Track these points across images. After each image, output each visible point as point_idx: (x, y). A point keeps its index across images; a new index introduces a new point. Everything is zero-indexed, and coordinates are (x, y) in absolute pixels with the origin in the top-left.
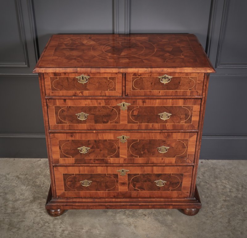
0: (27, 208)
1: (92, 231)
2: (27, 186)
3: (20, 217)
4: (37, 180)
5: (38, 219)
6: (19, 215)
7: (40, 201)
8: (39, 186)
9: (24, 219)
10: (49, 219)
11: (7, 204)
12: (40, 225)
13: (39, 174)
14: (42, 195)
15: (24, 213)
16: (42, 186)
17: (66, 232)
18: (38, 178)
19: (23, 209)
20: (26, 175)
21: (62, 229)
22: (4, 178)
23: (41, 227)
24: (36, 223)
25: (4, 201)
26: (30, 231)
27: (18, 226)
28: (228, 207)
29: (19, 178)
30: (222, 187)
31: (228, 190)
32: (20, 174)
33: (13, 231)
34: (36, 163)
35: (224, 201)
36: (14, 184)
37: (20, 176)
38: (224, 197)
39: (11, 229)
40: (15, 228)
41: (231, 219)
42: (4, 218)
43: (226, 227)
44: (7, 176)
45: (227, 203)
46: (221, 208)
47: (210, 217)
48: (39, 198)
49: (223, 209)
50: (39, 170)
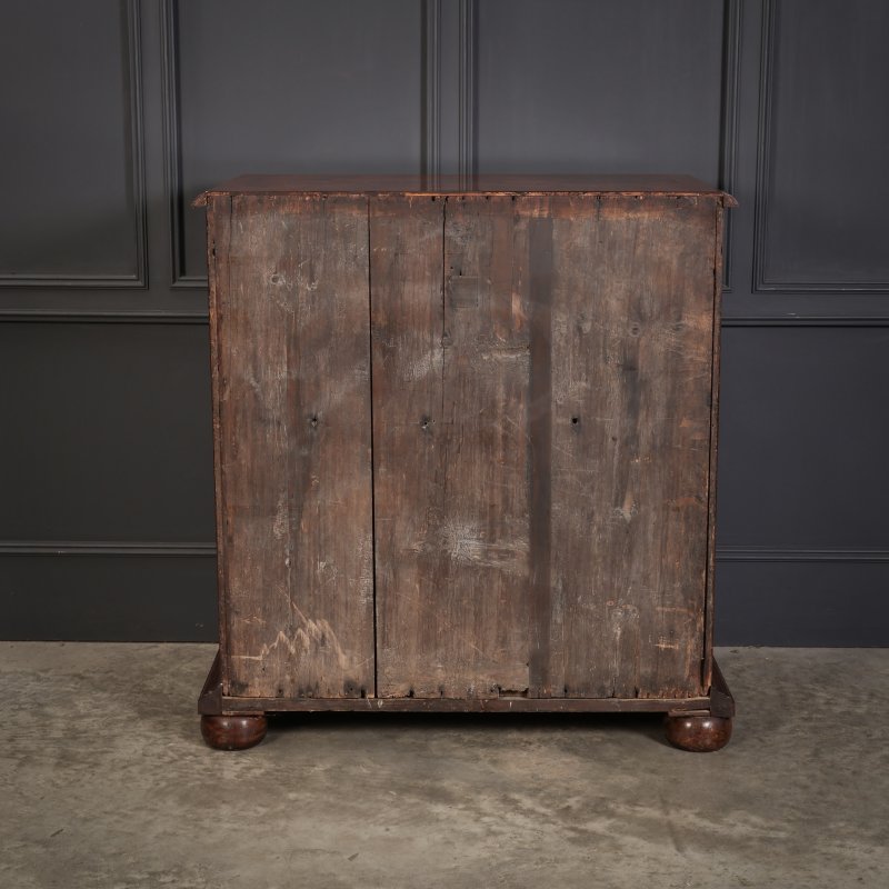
0: (116, 731)
1: (343, 769)
2: (112, 693)
3: (95, 745)
4: (148, 682)
5: (158, 749)
6: (93, 742)
7: (162, 719)
8: (154, 693)
9: (111, 749)
11: (47, 722)
12: (167, 759)
13: (153, 671)
14: (168, 708)
15: (110, 739)
16: (165, 692)
17: (258, 772)
18: (152, 678)
19: (105, 732)
20: (107, 672)
21: (243, 765)
22: (31, 678)
23: (171, 762)
24: (153, 755)
25: (36, 718)
26: (135, 770)
27: (90, 760)
28: (815, 730)
29: (82, 678)
30: (801, 696)
31: (822, 701)
32: (88, 671)
33: (78, 767)
34: (141, 652)
35: (805, 720)
36: (68, 689)
37: (87, 675)
38: (805, 714)
39: (69, 765)
40: (83, 762)
41: (823, 750)
42: (43, 746)
43: (804, 764)
44: (42, 675)
45: (812, 724)
46: (792, 731)
47: (753, 746)
48: (156, 713)
49: (800, 734)
50: (152, 664)
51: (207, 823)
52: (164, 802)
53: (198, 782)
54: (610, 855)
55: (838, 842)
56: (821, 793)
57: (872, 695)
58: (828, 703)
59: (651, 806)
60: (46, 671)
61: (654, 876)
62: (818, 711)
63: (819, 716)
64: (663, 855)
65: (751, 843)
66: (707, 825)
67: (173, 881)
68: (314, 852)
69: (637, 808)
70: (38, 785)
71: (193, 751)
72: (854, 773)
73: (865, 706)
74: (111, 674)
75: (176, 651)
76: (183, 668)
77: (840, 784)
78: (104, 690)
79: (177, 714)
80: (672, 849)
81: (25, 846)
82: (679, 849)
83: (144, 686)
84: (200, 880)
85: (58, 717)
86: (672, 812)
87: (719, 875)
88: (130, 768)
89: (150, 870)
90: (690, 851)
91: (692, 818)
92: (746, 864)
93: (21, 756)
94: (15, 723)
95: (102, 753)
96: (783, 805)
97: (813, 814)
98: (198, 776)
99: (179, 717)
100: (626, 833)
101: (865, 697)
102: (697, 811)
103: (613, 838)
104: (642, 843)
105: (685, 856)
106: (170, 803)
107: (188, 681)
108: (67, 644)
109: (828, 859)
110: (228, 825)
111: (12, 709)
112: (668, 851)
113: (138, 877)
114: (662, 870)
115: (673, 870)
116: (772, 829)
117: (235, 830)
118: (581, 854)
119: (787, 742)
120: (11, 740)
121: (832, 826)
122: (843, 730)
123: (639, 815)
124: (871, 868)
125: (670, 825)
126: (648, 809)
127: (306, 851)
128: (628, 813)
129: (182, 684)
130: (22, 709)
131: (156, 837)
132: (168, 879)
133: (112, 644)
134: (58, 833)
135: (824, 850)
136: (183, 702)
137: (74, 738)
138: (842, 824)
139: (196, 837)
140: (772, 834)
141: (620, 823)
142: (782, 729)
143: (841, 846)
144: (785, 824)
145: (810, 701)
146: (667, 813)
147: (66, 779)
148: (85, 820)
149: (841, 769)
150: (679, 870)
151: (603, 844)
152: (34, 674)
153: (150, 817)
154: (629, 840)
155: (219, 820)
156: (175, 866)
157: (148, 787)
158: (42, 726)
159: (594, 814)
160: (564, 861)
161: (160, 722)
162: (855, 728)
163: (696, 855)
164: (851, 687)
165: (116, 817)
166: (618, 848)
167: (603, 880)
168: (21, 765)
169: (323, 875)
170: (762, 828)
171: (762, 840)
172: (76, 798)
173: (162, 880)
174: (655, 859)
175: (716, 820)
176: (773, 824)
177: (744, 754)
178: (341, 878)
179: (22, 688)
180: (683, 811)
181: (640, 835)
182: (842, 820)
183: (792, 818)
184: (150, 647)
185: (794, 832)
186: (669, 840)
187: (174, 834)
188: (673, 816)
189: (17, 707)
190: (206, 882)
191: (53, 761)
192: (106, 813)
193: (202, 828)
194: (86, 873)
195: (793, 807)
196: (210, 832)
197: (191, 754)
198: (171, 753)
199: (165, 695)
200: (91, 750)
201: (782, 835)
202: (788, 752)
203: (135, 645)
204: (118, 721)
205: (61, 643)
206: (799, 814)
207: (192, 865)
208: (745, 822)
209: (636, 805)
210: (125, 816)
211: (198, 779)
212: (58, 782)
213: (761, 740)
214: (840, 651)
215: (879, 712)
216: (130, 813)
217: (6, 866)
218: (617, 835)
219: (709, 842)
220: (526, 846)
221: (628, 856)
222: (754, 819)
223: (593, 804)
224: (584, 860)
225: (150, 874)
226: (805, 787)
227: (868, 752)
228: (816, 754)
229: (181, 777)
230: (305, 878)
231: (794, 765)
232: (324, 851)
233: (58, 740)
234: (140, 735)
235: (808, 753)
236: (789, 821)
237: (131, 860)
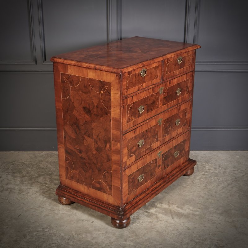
0: (33, 181)
2: (32, 168)
3: (28, 186)
4: (40, 165)
7: (44, 177)
8: (43, 168)
9: (32, 187)
10: (53, 187)
11: (16, 179)
12: (46, 190)
13: (42, 161)
14: (46, 173)
16: (45, 168)
18: (41, 163)
20: (30, 162)
22: (11, 164)
25: (13, 177)
27: (27, 191)
28: (206, 178)
29: (24, 164)
30: (202, 167)
31: (207, 169)
32: (25, 161)
33: (23, 194)
34: (38, 155)
35: (203, 175)
36: (21, 167)
37: (25, 162)
38: (203, 173)
39: (21, 193)
40: (25, 192)
41: (208, 185)
42: (15, 186)
43: (203, 190)
44: (14, 162)
45: (205, 176)
46: (200, 179)
47: (191, 184)
48: (43, 175)
49: (202, 180)
50: (41, 158)
51: (56, 212)
52: (46, 205)
53: (54, 198)
54: (156, 220)
55: (211, 215)
56: (207, 199)
57: (220, 166)
58: (209, 169)
59: (166, 204)
60: (15, 161)
61: (167, 227)
62: (206, 172)
63: (207, 174)
64: (169, 220)
65: (190, 216)
66: (179, 210)
67: (48, 231)
68: (83, 220)
69: (162, 205)
70: (14, 200)
71: (52, 188)
72: (215, 192)
73: (218, 170)
74: (31, 162)
75: (47, 154)
76: (49, 160)
77: (212, 196)
78: (30, 168)
79: (48, 175)
80: (171, 218)
81: (11, 220)
82: (173, 218)
83: (39, 166)
84: (55, 230)
85: (18, 177)
86: (171, 206)
87: (182, 226)
88: (37, 194)
89: (43, 227)
90: (175, 219)
91: (176, 208)
92: (189, 222)
93: (10, 190)
94: (7, 179)
95: (30, 188)
96: (198, 203)
97: (205, 206)
98: (53, 196)
99: (48, 176)
100: (159, 213)
101: (218, 167)
102: (177, 205)
103: (156, 215)
104: (163, 216)
105: (174, 220)
106: (47, 205)
107: (50, 164)
108: (20, 152)
109: (209, 221)
110: (61, 212)
111: (7, 174)
112: (169, 218)
113: (40, 230)
114: (169, 225)
115: (171, 225)
116: (195, 211)
117: (63, 214)
118: (149, 220)
119: (199, 182)
120: (7, 185)
121: (210, 210)
122: (212, 178)
123: (163, 207)
124: (219, 223)
125: (170, 210)
126: (165, 205)
127: (81, 220)
128: (160, 206)
129: (49, 165)
130: (9, 174)
131: (44, 216)
132: (47, 230)
133: (31, 152)
134: (19, 215)
135: (208, 218)
136: (49, 171)
137: (23, 184)
138: (212, 209)
139: (54, 216)
140: (195, 213)
141: (158, 210)
142: (198, 178)
143: (212, 216)
144: (198, 209)
145: (204, 169)
146: (170, 206)
147: (21, 197)
148: (26, 211)
149: (212, 191)
150: (173, 225)
151: (154, 217)
152: (12, 162)
153: (42, 210)
154: (160, 215)
155: (60, 210)
156: (49, 226)
157: (41, 200)
158: (14, 180)
159: (152, 207)
160: (144, 222)
161: (44, 178)
162: (216, 177)
163: (177, 220)
164: (215, 164)
165: (34, 210)
166: (157, 218)
167: (154, 229)
168: (9, 193)
169: (85, 228)
170: (193, 211)
171: (193, 214)
172: (24, 204)
173: (46, 231)
174: (166, 221)
175: (182, 208)
176: (195, 209)
177: (188, 186)
178: (90, 229)
179: (9, 167)
180: (173, 205)
181: (163, 214)
182: (212, 208)
183: (200, 207)
184: (41, 153)
185: (201, 212)
186: (170, 215)
187: (48, 215)
188: (171, 207)
189: (8, 174)
190: (56, 231)
191: (17, 191)
192: (31, 208)
193: (55, 213)
194: (27, 229)
195: (200, 204)
196: (57, 214)
197: (52, 189)
198: (47, 189)
199: (45, 169)
200: (27, 187)
201: (198, 213)
202: (199, 185)
203: (37, 152)
204: (33, 178)
205: (18, 152)
206: (202, 206)
207: (53, 225)
208: (189, 209)
209: (162, 203)
210: (36, 209)
211: (54, 197)
212: (19, 199)
213: (193, 182)
214: (212, 152)
215: (221, 172)
216: (37, 208)
217: (7, 227)
218: (157, 214)
219: (180, 215)
220: (135, 218)
221: (160, 221)
222: (191, 208)
223: (151, 204)
224: (150, 222)
225: (43, 228)
226: (203, 197)
227: (219, 185)
228: (206, 186)
229: (49, 196)
230: (81, 229)
231: (200, 190)
232: (86, 220)
233: (18, 185)
234: (39, 182)
235: (204, 186)
236: (199, 208)
237: (38, 224)
